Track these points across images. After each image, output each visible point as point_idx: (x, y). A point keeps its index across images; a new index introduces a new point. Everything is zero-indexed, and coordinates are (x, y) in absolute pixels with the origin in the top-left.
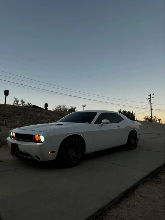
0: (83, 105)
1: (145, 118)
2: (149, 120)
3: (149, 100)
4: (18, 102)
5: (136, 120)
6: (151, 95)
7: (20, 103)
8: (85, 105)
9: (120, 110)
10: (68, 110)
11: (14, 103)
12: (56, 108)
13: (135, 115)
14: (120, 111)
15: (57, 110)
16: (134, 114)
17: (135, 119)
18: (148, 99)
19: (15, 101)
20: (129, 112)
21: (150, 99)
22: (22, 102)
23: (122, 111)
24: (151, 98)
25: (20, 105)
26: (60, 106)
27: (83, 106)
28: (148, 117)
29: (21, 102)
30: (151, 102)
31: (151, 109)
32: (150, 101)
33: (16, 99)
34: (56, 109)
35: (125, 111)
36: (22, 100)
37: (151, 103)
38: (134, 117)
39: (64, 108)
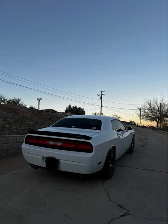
0: (38, 98)
3: (100, 96)
6: (102, 92)
8: (41, 98)
9: (70, 105)
13: (86, 112)
14: (71, 106)
16: (84, 110)
18: (99, 95)
20: (79, 107)
23: (72, 106)
24: (102, 95)
31: (101, 106)
32: (101, 98)
35: (75, 107)
37: (101, 100)
39: (1, 99)
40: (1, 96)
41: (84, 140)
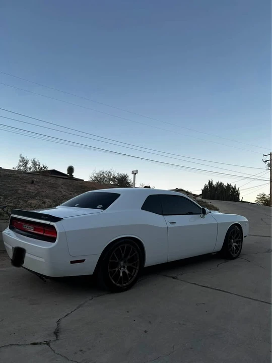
1: (259, 197)
2: (266, 200)
4: (26, 164)
5: (240, 200)
7: (30, 165)
8: (137, 171)
10: (117, 179)
11: (20, 166)
12: (95, 175)
13: (240, 192)
15: (97, 180)
16: (237, 189)
17: (239, 198)
19: (21, 162)
20: (228, 185)
21: (269, 162)
22: (35, 163)
25: (30, 169)
26: (104, 172)
27: (133, 172)
28: (264, 195)
29: (32, 164)
33: (23, 158)
34: (95, 177)
35: (221, 184)
36: (34, 161)
38: (238, 194)
39: (110, 176)
40: (110, 172)
41: (48, 222)
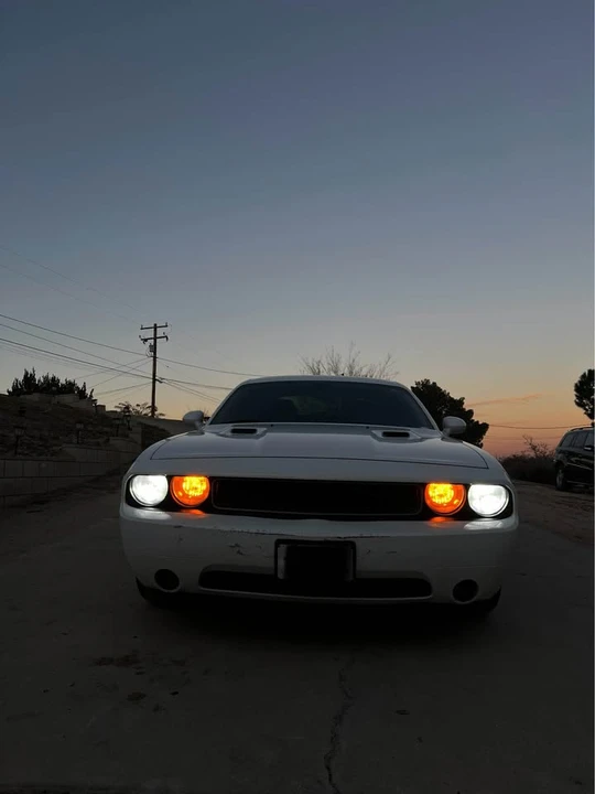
3: (148, 344)
6: (155, 327)
9: (30, 371)
14: (33, 377)
18: (146, 340)
23: (39, 377)
24: (155, 338)
30: (155, 353)
31: (154, 380)
32: (154, 349)
37: (155, 358)
